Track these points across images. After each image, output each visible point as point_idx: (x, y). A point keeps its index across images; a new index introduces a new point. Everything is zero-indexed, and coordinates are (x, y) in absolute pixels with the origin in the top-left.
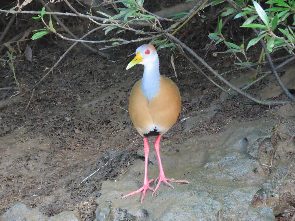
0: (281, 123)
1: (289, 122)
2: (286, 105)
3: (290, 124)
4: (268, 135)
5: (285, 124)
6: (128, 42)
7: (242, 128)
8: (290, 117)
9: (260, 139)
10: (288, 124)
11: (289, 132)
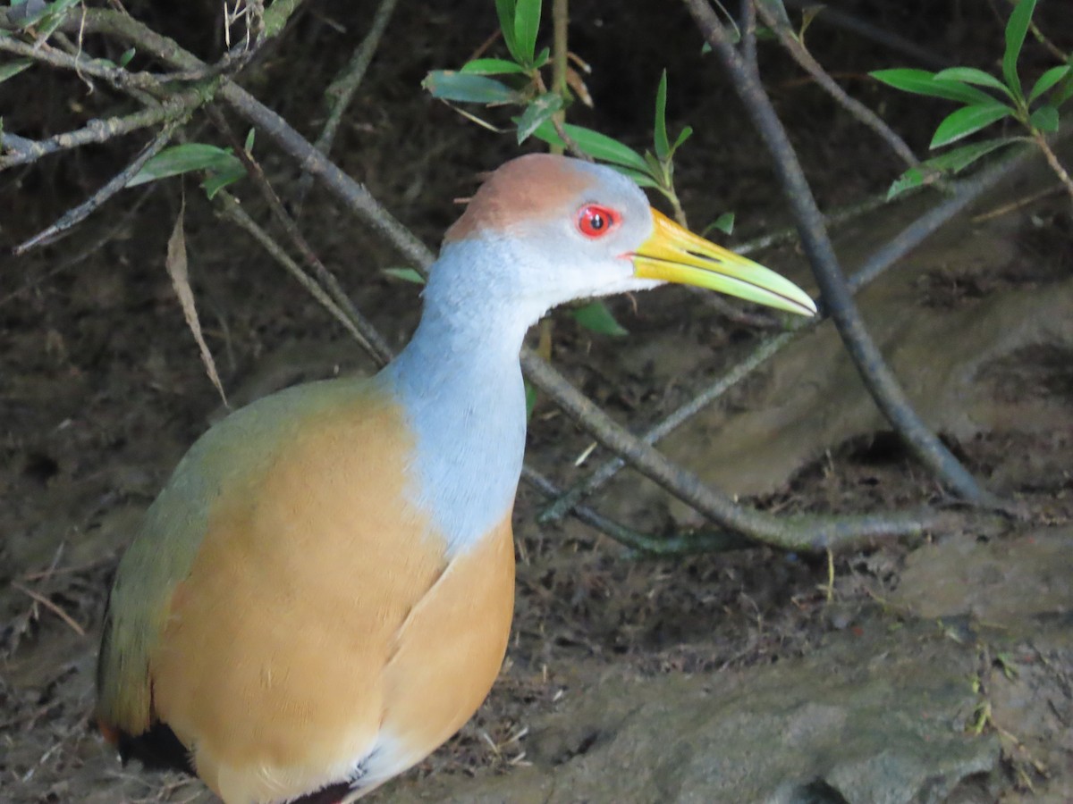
0: (998, 664)
1: (1053, 656)
2: (944, 542)
3: (1057, 666)
4: (971, 753)
5: (1021, 670)
6: (38, 149)
7: (744, 719)
8: (1037, 623)
9: (935, 789)
10: (1037, 669)
11: (1052, 724)
